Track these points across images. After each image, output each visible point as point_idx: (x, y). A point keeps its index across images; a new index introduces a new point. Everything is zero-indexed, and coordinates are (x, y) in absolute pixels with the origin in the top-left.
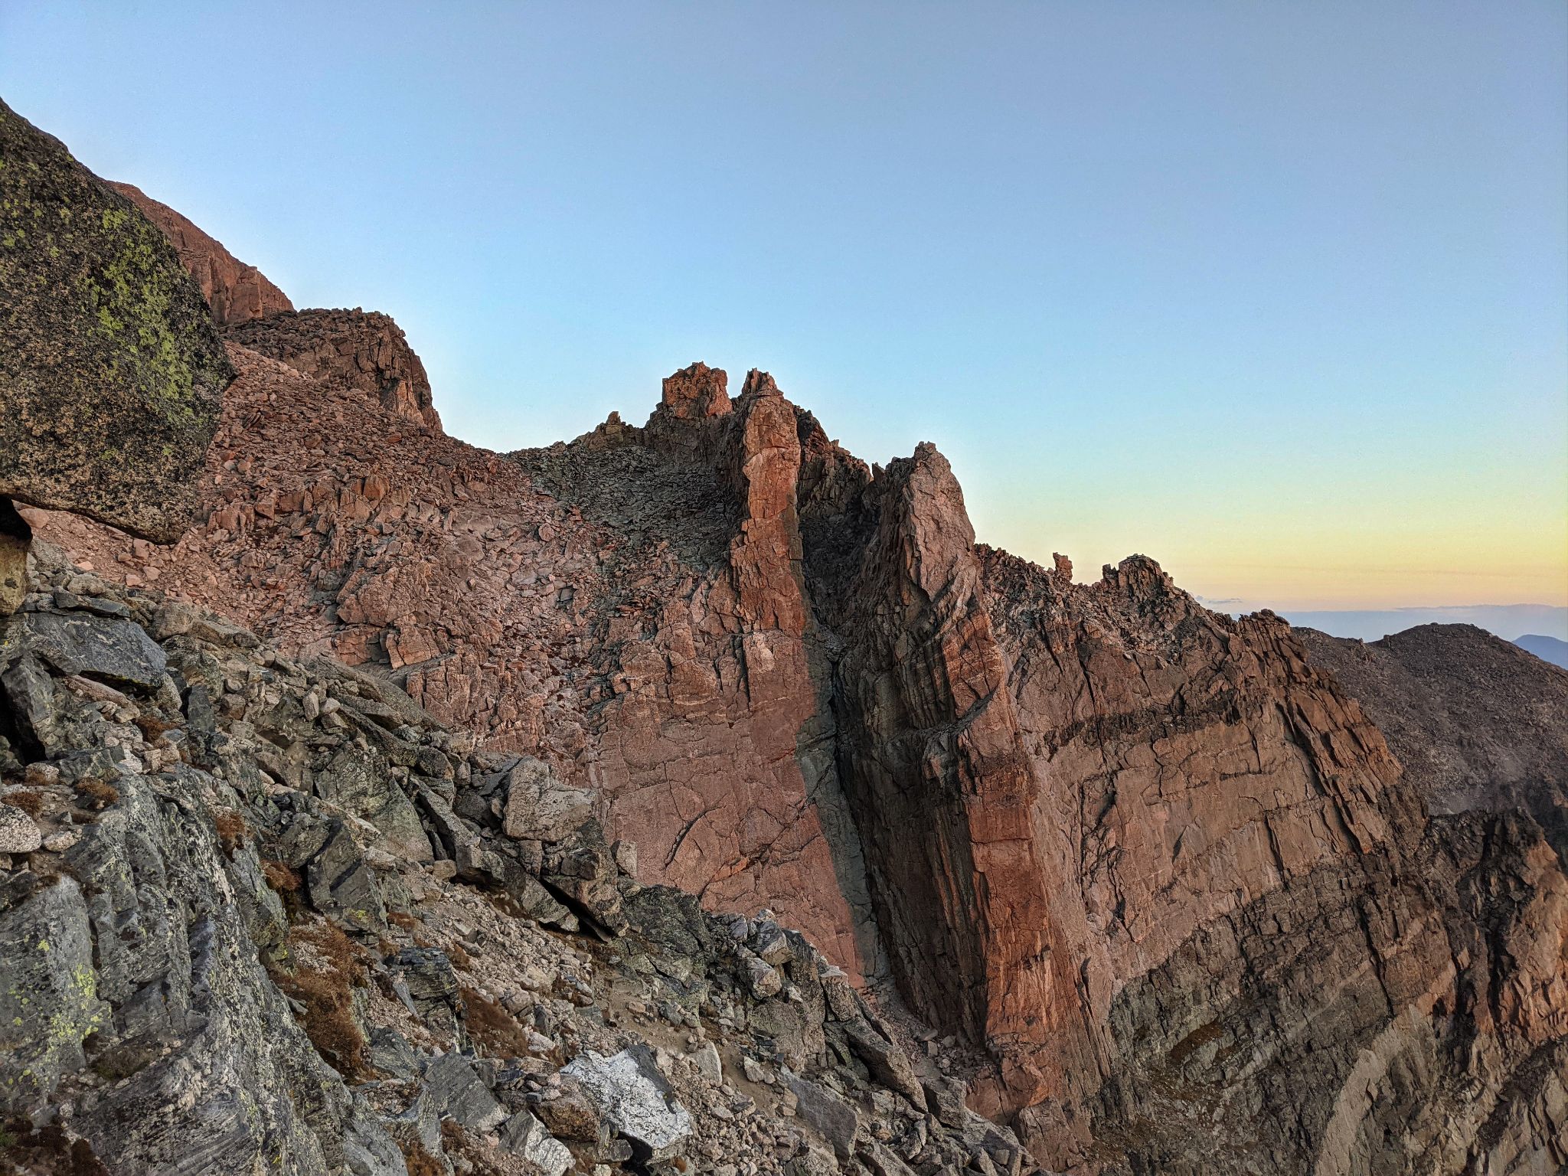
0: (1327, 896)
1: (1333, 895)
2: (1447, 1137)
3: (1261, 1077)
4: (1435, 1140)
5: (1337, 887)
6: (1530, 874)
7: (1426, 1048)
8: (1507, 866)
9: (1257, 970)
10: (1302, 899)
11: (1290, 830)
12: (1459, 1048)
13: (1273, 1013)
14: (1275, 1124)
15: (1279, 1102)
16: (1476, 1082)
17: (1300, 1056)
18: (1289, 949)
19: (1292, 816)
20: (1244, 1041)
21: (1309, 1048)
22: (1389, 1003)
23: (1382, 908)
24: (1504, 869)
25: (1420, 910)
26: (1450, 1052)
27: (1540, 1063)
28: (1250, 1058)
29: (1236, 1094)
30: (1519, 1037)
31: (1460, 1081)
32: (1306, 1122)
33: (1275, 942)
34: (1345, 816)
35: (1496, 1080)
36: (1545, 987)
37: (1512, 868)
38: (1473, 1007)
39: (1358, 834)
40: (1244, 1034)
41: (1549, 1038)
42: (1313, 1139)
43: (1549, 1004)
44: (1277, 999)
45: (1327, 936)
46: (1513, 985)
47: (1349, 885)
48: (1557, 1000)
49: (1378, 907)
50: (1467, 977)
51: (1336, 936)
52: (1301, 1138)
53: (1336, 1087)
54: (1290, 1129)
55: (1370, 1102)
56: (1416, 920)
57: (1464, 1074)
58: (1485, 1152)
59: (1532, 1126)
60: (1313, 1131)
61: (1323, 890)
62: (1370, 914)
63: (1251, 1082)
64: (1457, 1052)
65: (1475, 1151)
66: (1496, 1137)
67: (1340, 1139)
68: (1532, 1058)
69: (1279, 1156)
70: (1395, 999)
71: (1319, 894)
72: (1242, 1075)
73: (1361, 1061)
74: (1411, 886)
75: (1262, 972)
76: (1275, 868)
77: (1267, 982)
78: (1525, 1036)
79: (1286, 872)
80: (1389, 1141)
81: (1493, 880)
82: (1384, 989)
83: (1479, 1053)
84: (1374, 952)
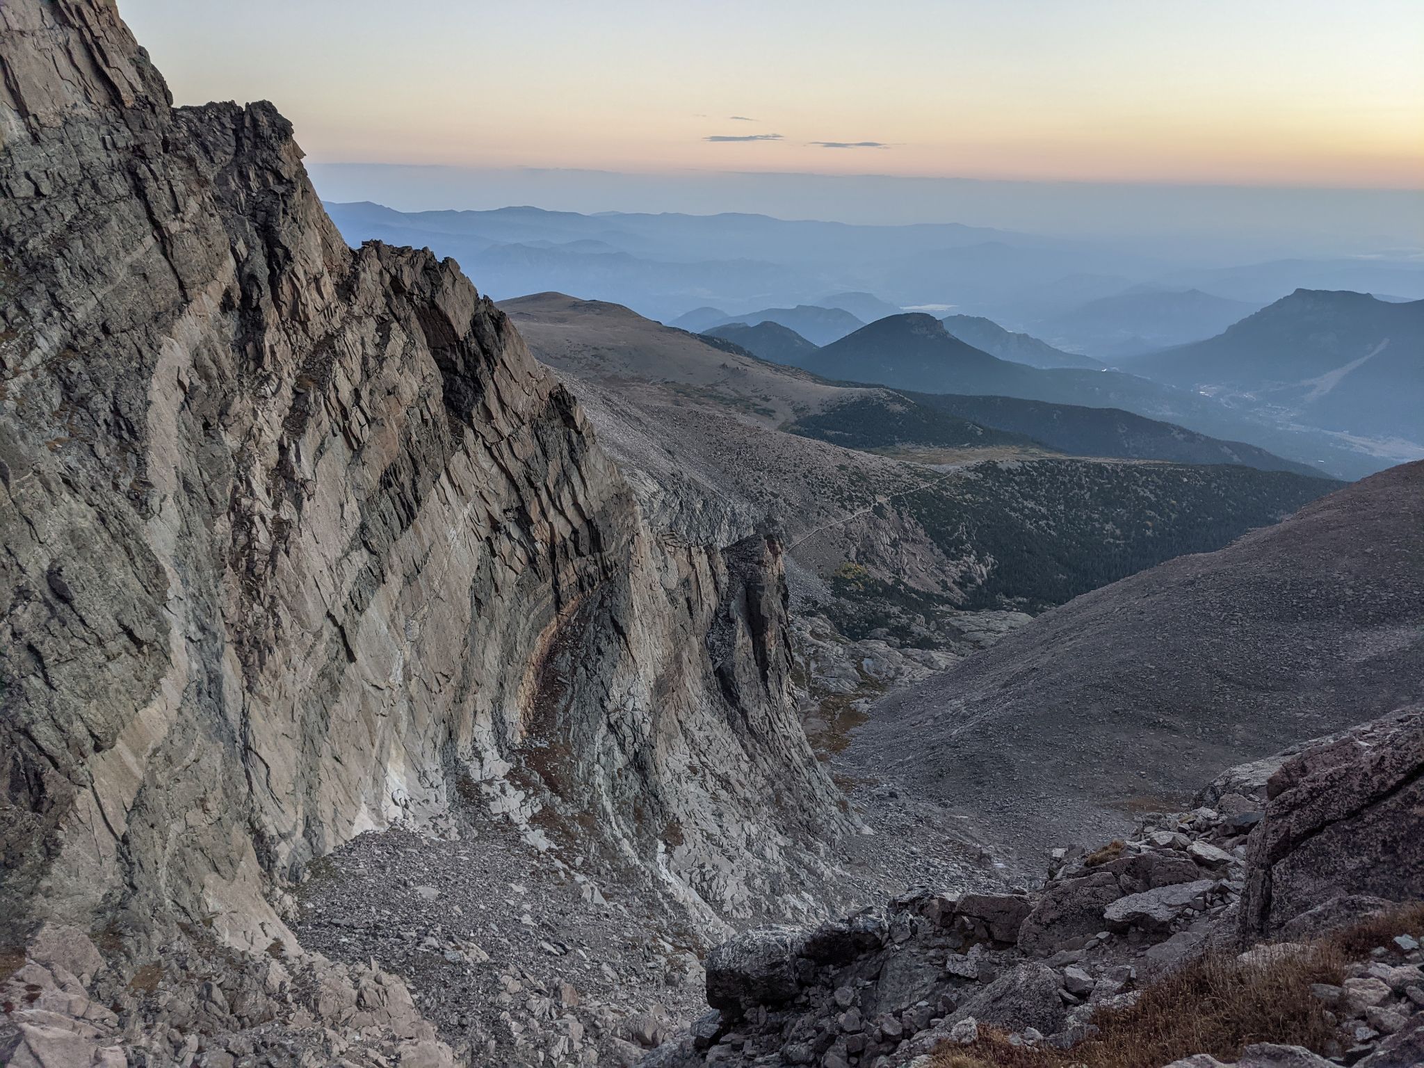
0: (89, 156)
1: (96, 156)
2: (260, 430)
3: (53, 366)
4: (249, 434)
5: (100, 145)
6: (286, 168)
7: (224, 340)
8: (263, 161)
9: (18, 239)
10: (60, 157)
11: (29, 64)
12: (251, 344)
13: (52, 290)
14: (87, 417)
15: (86, 391)
16: (273, 377)
17: (97, 339)
18: (54, 213)
19: (28, 43)
20: (19, 325)
21: (105, 330)
22: (182, 286)
23: (158, 174)
24: (260, 164)
25: (195, 187)
26: (242, 350)
27: (325, 355)
28: (32, 345)
29: (26, 385)
30: (301, 332)
31: (256, 378)
32: (124, 409)
33: (35, 206)
34: (97, 55)
35: (289, 374)
36: (317, 280)
37: (268, 163)
38: (258, 299)
39: (116, 81)
40: (17, 316)
41: (326, 332)
42: (136, 428)
43: (323, 298)
44: (54, 271)
45: (99, 202)
46: (291, 278)
47: (114, 145)
48: (328, 294)
49: (151, 170)
50: (247, 270)
51: (109, 203)
52: (120, 428)
53: (146, 374)
54: (105, 421)
55: (182, 392)
56: (191, 198)
57: (260, 370)
58: (295, 442)
59: (329, 414)
60: (135, 419)
61: (84, 148)
62: (146, 179)
63: (42, 372)
64: (250, 347)
65: (286, 444)
66: (301, 427)
67: (164, 430)
68: (315, 352)
69: (101, 450)
70: (187, 281)
71: (79, 153)
72: (27, 364)
73: (165, 347)
74: (182, 157)
75: (25, 242)
76: (15, 114)
77: (35, 254)
78: (305, 331)
79: (32, 120)
80: (209, 435)
81: (252, 175)
82: (174, 271)
83: (271, 347)
84: (156, 225)
